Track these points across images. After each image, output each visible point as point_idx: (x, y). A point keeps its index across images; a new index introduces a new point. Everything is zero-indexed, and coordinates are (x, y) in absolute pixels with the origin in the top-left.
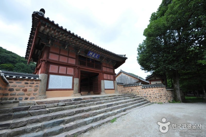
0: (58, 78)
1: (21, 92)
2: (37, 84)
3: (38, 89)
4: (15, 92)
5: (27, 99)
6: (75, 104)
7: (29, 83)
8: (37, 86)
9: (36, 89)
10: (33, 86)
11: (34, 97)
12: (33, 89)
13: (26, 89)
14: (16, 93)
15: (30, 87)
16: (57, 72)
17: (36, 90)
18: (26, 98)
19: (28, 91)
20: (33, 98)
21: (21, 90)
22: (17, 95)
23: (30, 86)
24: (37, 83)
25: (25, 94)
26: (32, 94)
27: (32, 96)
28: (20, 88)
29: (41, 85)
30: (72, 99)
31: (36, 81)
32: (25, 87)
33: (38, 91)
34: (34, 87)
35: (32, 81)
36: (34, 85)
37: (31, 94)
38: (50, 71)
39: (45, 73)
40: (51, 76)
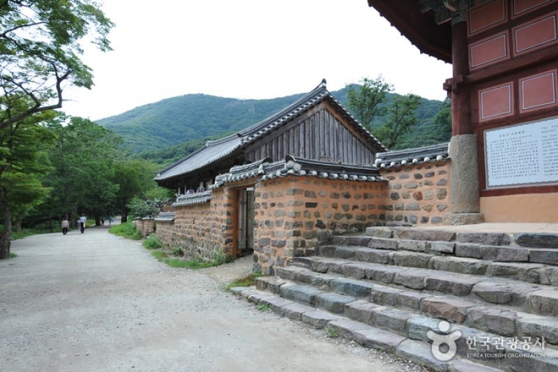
0: (518, 135)
1: (412, 201)
2: (442, 177)
3: (448, 191)
4: (401, 201)
5: (425, 220)
6: (500, 257)
7: (423, 175)
8: (443, 182)
9: (441, 190)
10: (434, 182)
11: (441, 215)
12: (435, 190)
13: (420, 193)
14: (403, 205)
15: (426, 186)
16: (510, 112)
17: (442, 195)
18: (423, 218)
19: (424, 198)
20: (438, 218)
21: (411, 194)
22: (407, 210)
23: (427, 184)
24: (441, 173)
25: (420, 206)
26: (435, 208)
27: (435, 214)
28: (409, 190)
29: (454, 177)
30: (515, 235)
31: (437, 166)
32: (416, 187)
33: (447, 197)
34: (437, 186)
35: (430, 167)
36: (435, 180)
37: (432, 206)
38: (484, 117)
39: (460, 134)
40: (491, 136)
